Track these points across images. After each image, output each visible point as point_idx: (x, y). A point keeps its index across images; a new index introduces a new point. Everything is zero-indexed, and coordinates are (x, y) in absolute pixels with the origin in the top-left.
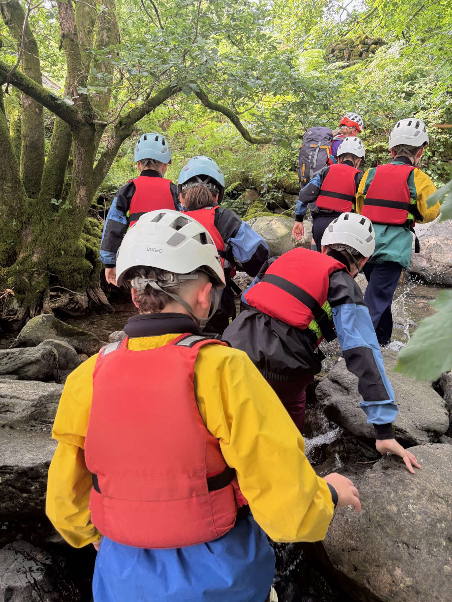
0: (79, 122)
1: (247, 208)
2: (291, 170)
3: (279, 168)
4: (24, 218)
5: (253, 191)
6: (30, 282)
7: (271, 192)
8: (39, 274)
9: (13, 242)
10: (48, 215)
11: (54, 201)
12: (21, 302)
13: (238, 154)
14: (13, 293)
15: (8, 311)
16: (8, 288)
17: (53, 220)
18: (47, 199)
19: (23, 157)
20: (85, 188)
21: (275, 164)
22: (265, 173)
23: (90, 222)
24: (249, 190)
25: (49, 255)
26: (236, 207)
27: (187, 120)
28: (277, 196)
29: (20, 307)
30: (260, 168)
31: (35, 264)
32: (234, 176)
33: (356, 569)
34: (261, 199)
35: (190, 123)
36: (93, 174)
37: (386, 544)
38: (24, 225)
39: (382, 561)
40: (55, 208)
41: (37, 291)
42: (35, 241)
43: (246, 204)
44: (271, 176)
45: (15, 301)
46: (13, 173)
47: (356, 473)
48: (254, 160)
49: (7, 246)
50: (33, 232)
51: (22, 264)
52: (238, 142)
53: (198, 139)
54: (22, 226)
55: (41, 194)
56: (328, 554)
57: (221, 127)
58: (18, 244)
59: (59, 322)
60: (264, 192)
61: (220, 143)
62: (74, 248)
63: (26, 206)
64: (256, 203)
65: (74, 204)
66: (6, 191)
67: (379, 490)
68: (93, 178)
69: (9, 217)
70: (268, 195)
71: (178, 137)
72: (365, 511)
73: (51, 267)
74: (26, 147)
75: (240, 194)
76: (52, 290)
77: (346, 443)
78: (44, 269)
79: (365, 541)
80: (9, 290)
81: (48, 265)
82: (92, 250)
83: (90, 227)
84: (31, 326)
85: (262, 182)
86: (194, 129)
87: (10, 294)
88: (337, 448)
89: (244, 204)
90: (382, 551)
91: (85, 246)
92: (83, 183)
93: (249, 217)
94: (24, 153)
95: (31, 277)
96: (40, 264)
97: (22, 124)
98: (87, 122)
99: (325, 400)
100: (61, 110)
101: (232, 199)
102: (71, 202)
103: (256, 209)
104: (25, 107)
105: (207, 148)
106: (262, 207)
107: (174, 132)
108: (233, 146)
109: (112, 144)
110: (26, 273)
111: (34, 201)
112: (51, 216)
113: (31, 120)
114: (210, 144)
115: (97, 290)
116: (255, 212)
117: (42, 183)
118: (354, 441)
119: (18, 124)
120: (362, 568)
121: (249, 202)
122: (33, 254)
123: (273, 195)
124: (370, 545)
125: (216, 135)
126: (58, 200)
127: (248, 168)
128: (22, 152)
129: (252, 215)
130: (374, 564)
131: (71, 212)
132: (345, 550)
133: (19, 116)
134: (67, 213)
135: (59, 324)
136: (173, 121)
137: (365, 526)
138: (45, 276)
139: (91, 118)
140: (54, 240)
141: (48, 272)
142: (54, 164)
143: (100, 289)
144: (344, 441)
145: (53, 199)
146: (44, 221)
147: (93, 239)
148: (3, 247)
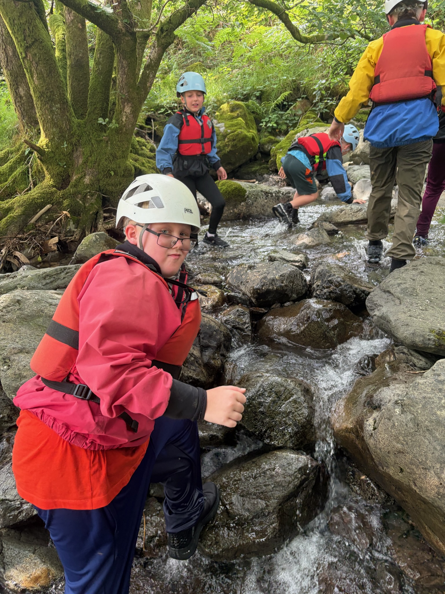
0: (119, 32)
1: (298, 120)
2: (346, 74)
3: (333, 73)
4: (74, 140)
5: (305, 101)
6: (84, 204)
7: (325, 100)
8: (92, 196)
9: (65, 165)
10: (97, 136)
11: (101, 120)
12: (77, 223)
13: (289, 60)
14: (69, 215)
15: (66, 232)
16: (64, 210)
17: (101, 141)
18: (95, 119)
19: (69, 77)
20: (130, 105)
21: (329, 67)
22: (318, 79)
23: (138, 141)
24: (300, 99)
25: (100, 176)
26: (286, 120)
27: (233, 26)
28: (332, 105)
29: (76, 228)
30: (312, 74)
31: (88, 186)
32: (284, 86)
33: (402, 470)
34: (314, 108)
35: (237, 30)
36: (137, 90)
37: (435, 449)
38: (75, 146)
39: (430, 464)
40: (103, 128)
41: (91, 213)
42: (85, 163)
43: (297, 116)
44: (324, 81)
45: (71, 223)
46: (60, 94)
47: (406, 382)
48: (305, 66)
49: (61, 169)
50: (83, 154)
51: (75, 186)
52: (289, 46)
53: (246, 47)
54: (73, 148)
55: (89, 114)
56: (374, 457)
57: (270, 31)
58: (71, 166)
59: (111, 239)
60: (317, 100)
61: (269, 49)
62: (123, 168)
63: (75, 128)
64: (308, 114)
65: (121, 122)
66: (56, 113)
67: (429, 395)
68: (137, 94)
69: (60, 139)
70: (321, 103)
71: (225, 47)
72: (413, 416)
73: (102, 188)
74: (72, 66)
75: (291, 105)
76: (105, 212)
77: (397, 353)
78: (96, 191)
79: (412, 445)
80: (65, 212)
81: (100, 186)
83: (138, 147)
84: (86, 244)
85: (314, 90)
86: (242, 37)
87: (66, 215)
88: (388, 358)
89: (295, 115)
90: (430, 455)
91: (134, 166)
92: (128, 99)
93: (300, 128)
94: (70, 72)
95: (84, 198)
96: (92, 186)
97: (66, 42)
98: (127, 31)
99: (376, 310)
100: (101, 20)
101: (282, 110)
102: (117, 121)
103: (308, 120)
104: (68, 24)
105: (256, 57)
106: (314, 118)
107: (220, 41)
108: (283, 52)
109: (154, 55)
110: (79, 195)
111: (82, 121)
112: (99, 136)
113: (74, 36)
114: (258, 52)
116: (307, 124)
117: (88, 102)
118: (405, 351)
119: (63, 43)
120: (408, 470)
121: (300, 112)
122: (85, 175)
123: (327, 103)
124: (418, 448)
125: (265, 41)
126: (104, 119)
127: (299, 75)
128: (68, 72)
129: (304, 126)
130: (421, 467)
131: (118, 131)
132: (392, 452)
133: (63, 34)
134: (114, 132)
135: (111, 242)
136: (219, 29)
137: (412, 431)
138: (97, 197)
139: (131, 27)
140: (103, 161)
141: (100, 193)
142: (99, 81)
144: (395, 351)
145: (100, 119)
146: (93, 141)
147: (141, 159)
148: (57, 170)
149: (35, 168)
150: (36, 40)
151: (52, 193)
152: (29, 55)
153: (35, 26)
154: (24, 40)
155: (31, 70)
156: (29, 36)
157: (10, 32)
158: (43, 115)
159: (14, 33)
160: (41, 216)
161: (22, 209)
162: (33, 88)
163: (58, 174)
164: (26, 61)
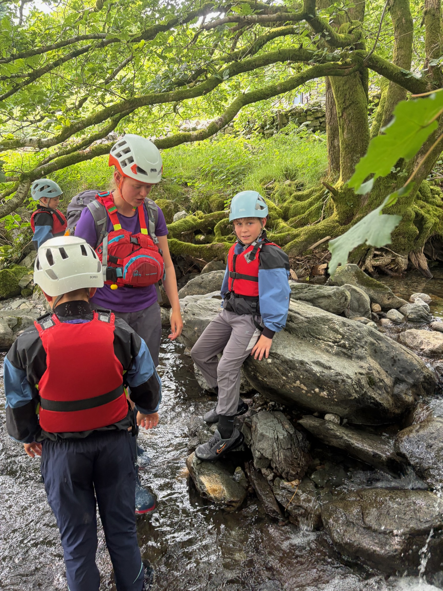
9: (352, 205)
10: (386, 182)
11: (392, 169)
17: (390, 187)
20: (423, 156)
23: (431, 190)
40: (393, 176)
42: (370, 204)
46: (362, 146)
49: (348, 208)
50: (371, 197)
58: (357, 206)
62: (403, 213)
65: (411, 171)
66: (355, 161)
76: (376, 250)
82: (423, 216)
83: (430, 195)
91: (416, 212)
92: (422, 151)
100: (410, 84)
102: (408, 170)
112: (388, 183)
115: (419, 254)
126: (396, 168)
131: (406, 179)
134: (402, 180)
135: (361, 274)
143: (423, 254)
146: (381, 187)
147: (429, 207)
148: (344, 208)
149: (328, 205)
150: (353, 102)
151: (334, 227)
152: (345, 114)
153: (356, 91)
154: (344, 102)
155: (343, 127)
156: (348, 99)
157: (335, 96)
158: (344, 162)
159: (337, 97)
160: (320, 244)
161: (306, 236)
162: (342, 141)
163: (344, 212)
164: (341, 119)
